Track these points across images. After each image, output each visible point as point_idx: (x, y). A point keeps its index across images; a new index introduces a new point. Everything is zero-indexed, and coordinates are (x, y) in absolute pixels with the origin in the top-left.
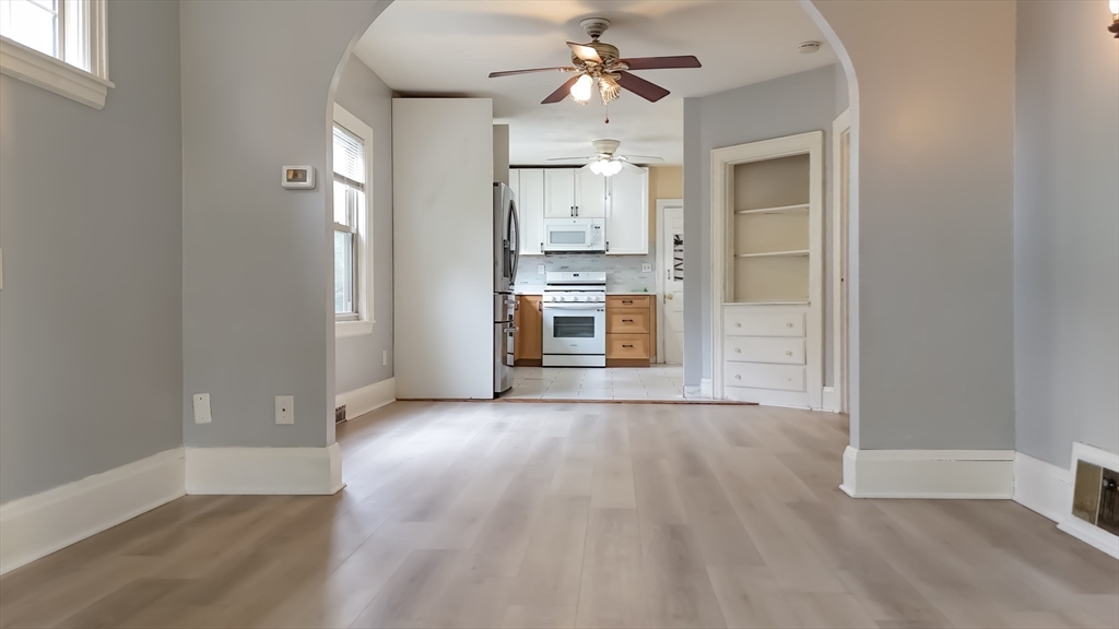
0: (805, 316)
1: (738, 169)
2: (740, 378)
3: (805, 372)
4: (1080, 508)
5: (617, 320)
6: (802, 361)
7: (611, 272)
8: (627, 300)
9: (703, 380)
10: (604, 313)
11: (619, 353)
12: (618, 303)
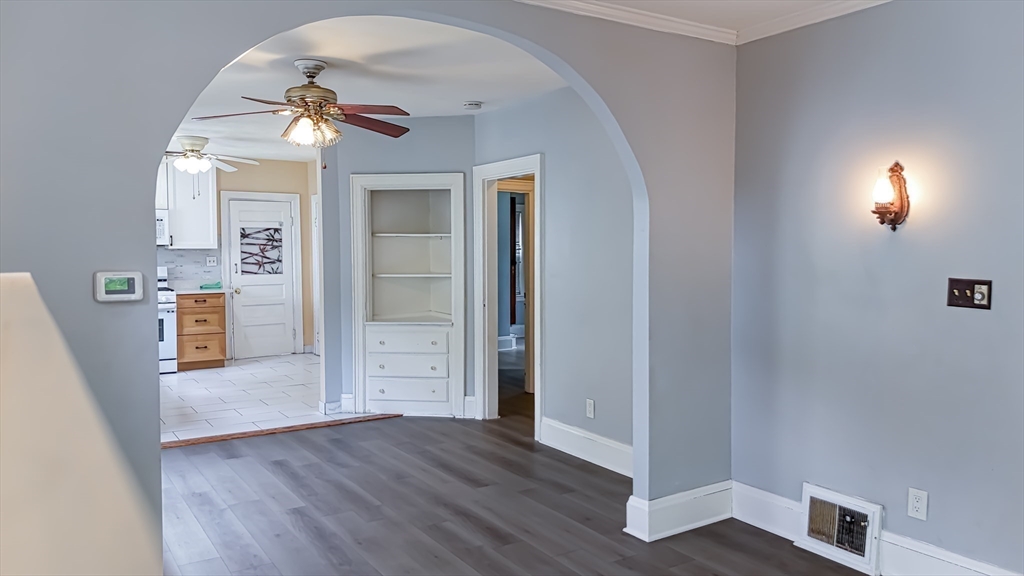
0: (448, 335)
1: (374, 195)
2: (383, 392)
3: (448, 383)
4: (815, 531)
5: (189, 320)
6: (445, 375)
7: (172, 266)
8: (200, 299)
9: (343, 396)
10: (175, 314)
11: (192, 356)
12: (190, 303)
